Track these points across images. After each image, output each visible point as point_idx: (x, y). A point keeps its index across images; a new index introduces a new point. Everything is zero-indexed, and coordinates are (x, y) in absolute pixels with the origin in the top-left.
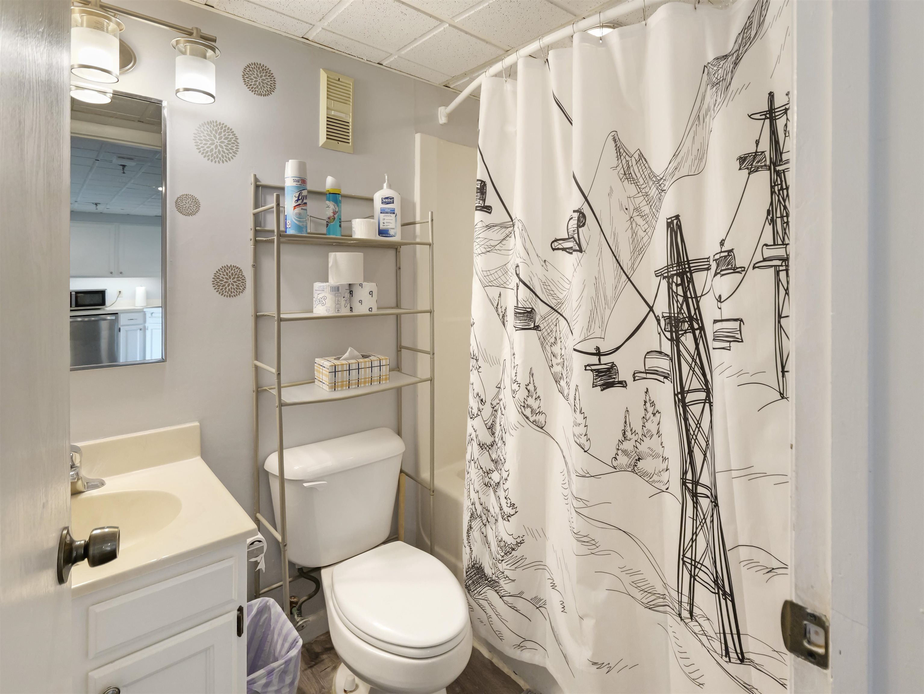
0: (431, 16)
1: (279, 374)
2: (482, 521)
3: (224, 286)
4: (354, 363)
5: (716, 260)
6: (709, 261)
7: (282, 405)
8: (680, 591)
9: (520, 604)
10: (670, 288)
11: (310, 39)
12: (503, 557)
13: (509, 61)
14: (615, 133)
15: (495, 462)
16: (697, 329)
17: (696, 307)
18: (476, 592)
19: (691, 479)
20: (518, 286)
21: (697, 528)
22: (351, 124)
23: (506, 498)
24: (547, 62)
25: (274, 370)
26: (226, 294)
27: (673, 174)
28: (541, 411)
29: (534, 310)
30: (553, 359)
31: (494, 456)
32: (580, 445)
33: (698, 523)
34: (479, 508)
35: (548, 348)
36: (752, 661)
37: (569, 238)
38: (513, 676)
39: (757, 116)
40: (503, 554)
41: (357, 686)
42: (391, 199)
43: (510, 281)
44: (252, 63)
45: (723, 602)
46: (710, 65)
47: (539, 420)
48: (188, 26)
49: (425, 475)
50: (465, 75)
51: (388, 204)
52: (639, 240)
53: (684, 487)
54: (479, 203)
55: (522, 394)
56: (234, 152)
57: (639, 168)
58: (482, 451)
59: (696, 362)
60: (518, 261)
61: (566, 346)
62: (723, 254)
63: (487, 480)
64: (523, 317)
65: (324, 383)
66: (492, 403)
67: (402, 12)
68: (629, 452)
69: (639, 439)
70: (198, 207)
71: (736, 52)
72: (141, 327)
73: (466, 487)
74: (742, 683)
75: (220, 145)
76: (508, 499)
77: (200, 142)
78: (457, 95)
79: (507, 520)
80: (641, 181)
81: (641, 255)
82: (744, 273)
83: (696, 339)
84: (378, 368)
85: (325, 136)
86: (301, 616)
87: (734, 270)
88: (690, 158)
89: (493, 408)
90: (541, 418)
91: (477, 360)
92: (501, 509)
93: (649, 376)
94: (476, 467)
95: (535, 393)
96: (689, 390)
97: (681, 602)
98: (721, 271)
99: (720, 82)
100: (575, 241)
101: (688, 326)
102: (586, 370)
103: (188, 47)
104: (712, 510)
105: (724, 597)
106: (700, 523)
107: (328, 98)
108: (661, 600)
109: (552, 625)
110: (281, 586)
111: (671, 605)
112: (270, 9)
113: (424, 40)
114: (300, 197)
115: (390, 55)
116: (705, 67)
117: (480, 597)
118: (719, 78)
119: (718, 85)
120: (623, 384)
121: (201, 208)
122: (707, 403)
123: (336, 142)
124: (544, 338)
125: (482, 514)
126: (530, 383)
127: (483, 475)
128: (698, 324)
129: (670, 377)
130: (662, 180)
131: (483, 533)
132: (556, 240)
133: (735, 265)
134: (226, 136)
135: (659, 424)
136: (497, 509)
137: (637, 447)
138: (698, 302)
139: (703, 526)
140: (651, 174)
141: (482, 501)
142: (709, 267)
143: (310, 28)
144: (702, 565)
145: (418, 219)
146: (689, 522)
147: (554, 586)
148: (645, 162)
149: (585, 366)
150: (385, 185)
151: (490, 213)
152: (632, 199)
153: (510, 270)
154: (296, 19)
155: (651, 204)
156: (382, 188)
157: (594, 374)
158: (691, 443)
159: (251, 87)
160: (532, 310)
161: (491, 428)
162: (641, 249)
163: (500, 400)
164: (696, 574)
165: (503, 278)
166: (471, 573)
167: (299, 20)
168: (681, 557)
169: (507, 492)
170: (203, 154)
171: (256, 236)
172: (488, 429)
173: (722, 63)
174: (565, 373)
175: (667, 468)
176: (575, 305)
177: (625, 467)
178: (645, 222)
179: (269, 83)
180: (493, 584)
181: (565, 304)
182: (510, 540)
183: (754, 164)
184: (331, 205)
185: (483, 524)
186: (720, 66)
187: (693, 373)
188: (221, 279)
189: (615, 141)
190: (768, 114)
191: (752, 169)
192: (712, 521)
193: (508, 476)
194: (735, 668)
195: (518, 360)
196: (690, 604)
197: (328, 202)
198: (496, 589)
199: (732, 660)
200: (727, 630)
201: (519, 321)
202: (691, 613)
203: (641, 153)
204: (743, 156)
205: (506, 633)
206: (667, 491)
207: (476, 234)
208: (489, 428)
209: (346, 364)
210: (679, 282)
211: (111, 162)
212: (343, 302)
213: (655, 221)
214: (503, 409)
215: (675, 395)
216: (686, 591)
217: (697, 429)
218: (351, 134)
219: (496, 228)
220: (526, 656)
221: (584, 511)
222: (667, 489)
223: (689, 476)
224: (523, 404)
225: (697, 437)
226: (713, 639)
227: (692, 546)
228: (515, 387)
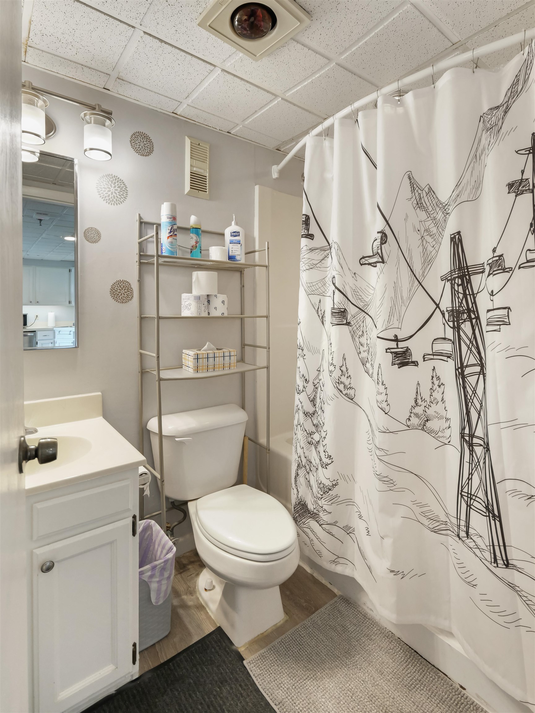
0: (268, 92)
1: (158, 357)
2: (306, 470)
3: (118, 295)
4: (211, 353)
5: (489, 264)
6: (484, 266)
7: (160, 380)
8: (459, 518)
9: (334, 530)
10: (452, 287)
11: (178, 113)
12: (322, 495)
13: (327, 123)
14: (410, 172)
15: (316, 426)
16: (474, 319)
17: (473, 302)
18: (301, 522)
19: (468, 433)
20: (334, 293)
21: (472, 470)
22: (208, 177)
23: (324, 451)
24: (357, 122)
25: (154, 355)
26: (120, 301)
27: (455, 200)
28: (351, 387)
29: (346, 310)
30: (361, 347)
31: (315, 422)
32: (382, 409)
33: (473, 466)
34: (304, 460)
35: (357, 339)
36: (515, 566)
37: (374, 255)
38: (329, 586)
39: (523, 152)
40: (322, 493)
41: (214, 587)
42: (237, 233)
43: (327, 290)
44: (137, 132)
45: (492, 522)
46: (485, 115)
47: (350, 393)
48: (93, 103)
49: (263, 440)
50: (292, 140)
51: (235, 236)
52: (429, 254)
53: (462, 439)
54: (304, 232)
55: (337, 373)
56: (124, 197)
57: (429, 199)
58: (306, 418)
59: (472, 344)
60: (334, 273)
61: (371, 337)
62: (494, 259)
63: (310, 439)
64: (338, 315)
65: (189, 367)
66: (314, 382)
67: (247, 89)
68: (420, 415)
69: (428, 405)
70: (100, 237)
71: (506, 103)
72: (52, 341)
73: (294, 445)
74: (507, 582)
75: (115, 192)
76: (326, 452)
77: (100, 189)
78: (285, 156)
79: (325, 468)
80: (430, 209)
81: (430, 265)
82: (511, 272)
83: (473, 326)
84: (228, 358)
85: (189, 187)
86: (173, 536)
87: (504, 270)
88: (469, 187)
89: (315, 386)
90: (351, 392)
91: (302, 350)
92: (321, 460)
93: (435, 357)
94: (302, 430)
95: (347, 373)
96: (467, 365)
97: (460, 525)
98: (494, 271)
99: (493, 127)
100: (379, 255)
101: (466, 316)
102: (386, 352)
103: (93, 118)
104: (485, 454)
105: (493, 519)
106: (475, 465)
107: (191, 158)
108: (444, 526)
109: (359, 546)
110: (160, 513)
111: (451, 529)
112: (150, 90)
113: (262, 112)
114: (172, 230)
115: (237, 125)
116: (481, 117)
117: (305, 526)
118: (492, 124)
119: (492, 129)
120: (415, 364)
121: (101, 238)
122: (481, 374)
123: (198, 191)
124: (353, 332)
125: (306, 464)
126: (343, 365)
127: (307, 435)
128: (475, 314)
129: (452, 356)
130: (447, 206)
131: (307, 479)
132: (364, 258)
133: (504, 266)
134: (119, 185)
135: (443, 393)
136: (318, 461)
137: (425, 412)
138: (474, 298)
139: (477, 467)
140: (438, 202)
141: (306, 455)
142: (483, 270)
143: (178, 105)
144: (476, 496)
145: (257, 248)
146: (466, 466)
147: (360, 517)
148: (433, 194)
149: (386, 350)
150: (233, 223)
151: (313, 239)
152: (423, 222)
153: (327, 282)
154: (168, 98)
155: (438, 225)
156: (231, 225)
157: (393, 355)
158: (468, 405)
159: (136, 149)
160: (344, 311)
161: (313, 401)
162: (430, 261)
163: (320, 380)
164: (471, 504)
165: (322, 288)
166: (298, 508)
167: (170, 98)
168: (460, 492)
169: (325, 447)
170: (102, 198)
171: (140, 259)
172: (310, 401)
173: (494, 112)
174: (370, 358)
175: (449, 426)
176: (378, 303)
177: (416, 426)
178: (433, 240)
179: (149, 147)
180: (314, 516)
181: (370, 306)
182: (327, 483)
183: (520, 188)
184: (194, 236)
185: (307, 472)
186: (493, 115)
187: (471, 352)
188: (116, 289)
189: (410, 178)
190: (531, 150)
191: (519, 193)
192: (485, 463)
193: (326, 435)
194: (501, 572)
195: (334, 348)
196: (467, 526)
197: (191, 235)
198: (316, 519)
199: (499, 565)
200: (496, 543)
201: (335, 319)
202: (467, 533)
203: (430, 187)
204: (511, 183)
205: (325, 552)
206: (449, 444)
207: (302, 255)
208: (312, 401)
209: (206, 353)
210: (460, 283)
211: (32, 217)
212: (203, 308)
213: (441, 238)
214: (322, 386)
215: (456, 369)
216: (463, 517)
217: (473, 395)
218: (208, 185)
219: (317, 251)
220: (339, 569)
221: (385, 459)
222: (449, 442)
223: (467, 431)
224: (337, 381)
225: (473, 401)
226: (484, 551)
227: (468, 483)
228: (332, 368)
